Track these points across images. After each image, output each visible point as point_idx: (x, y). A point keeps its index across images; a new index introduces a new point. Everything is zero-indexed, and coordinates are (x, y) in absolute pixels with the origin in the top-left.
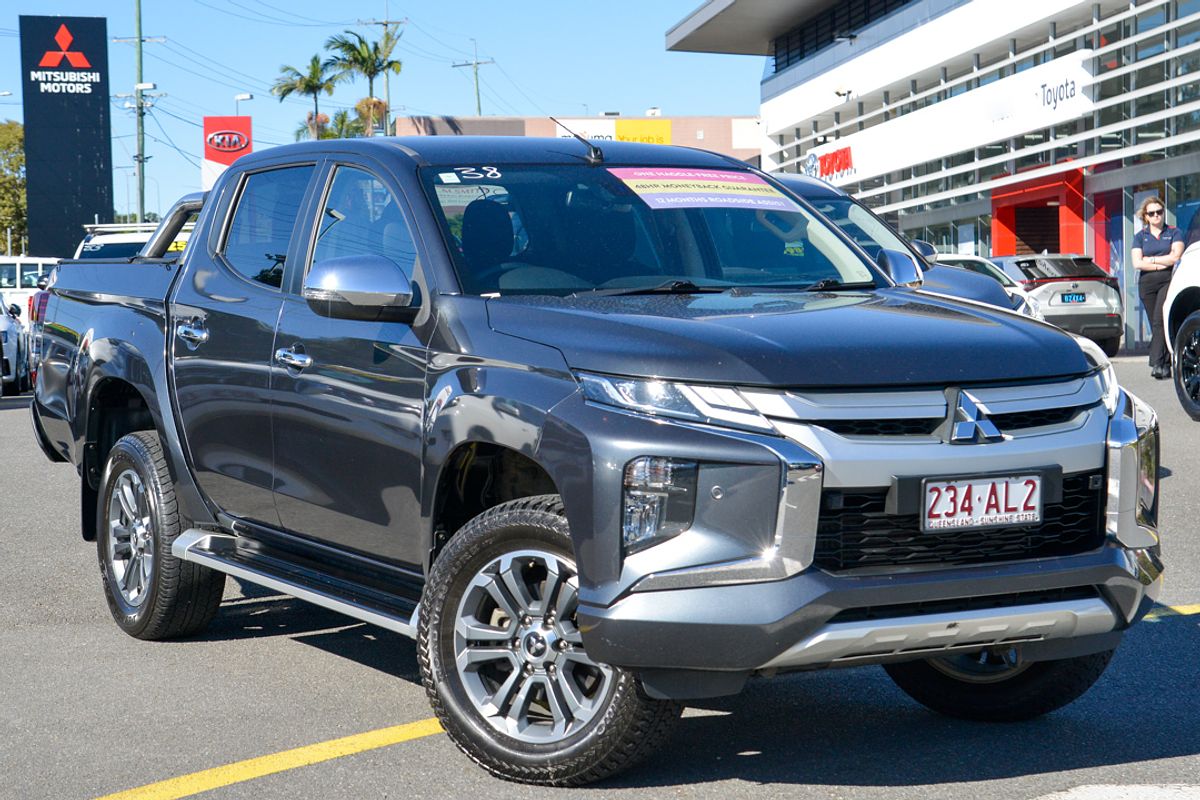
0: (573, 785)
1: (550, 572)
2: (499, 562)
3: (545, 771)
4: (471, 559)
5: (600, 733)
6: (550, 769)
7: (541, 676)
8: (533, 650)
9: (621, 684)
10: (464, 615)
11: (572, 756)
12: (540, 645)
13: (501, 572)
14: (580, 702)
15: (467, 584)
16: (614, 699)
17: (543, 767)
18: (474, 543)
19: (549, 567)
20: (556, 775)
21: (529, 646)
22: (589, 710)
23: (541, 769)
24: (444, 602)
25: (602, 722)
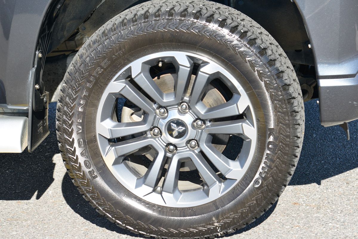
0: (239, 231)
1: (180, 67)
2: (130, 69)
3: (212, 227)
4: (103, 72)
5: (257, 186)
6: (216, 224)
7: (185, 152)
8: (175, 133)
9: (270, 143)
10: (103, 119)
11: (234, 209)
12: (181, 129)
13: (133, 77)
14: (229, 165)
15: (102, 93)
16: (265, 156)
17: (210, 224)
18: (104, 58)
19: (180, 62)
20: (223, 227)
21: (170, 130)
22: (239, 169)
23: (209, 226)
24: (83, 113)
25: (257, 176)
